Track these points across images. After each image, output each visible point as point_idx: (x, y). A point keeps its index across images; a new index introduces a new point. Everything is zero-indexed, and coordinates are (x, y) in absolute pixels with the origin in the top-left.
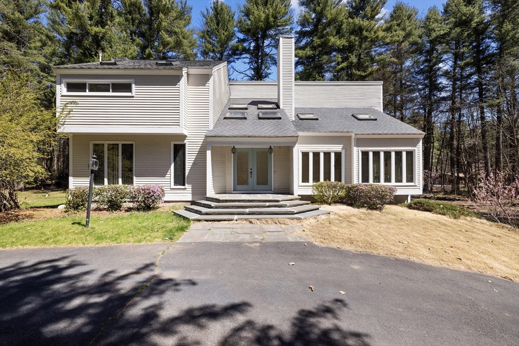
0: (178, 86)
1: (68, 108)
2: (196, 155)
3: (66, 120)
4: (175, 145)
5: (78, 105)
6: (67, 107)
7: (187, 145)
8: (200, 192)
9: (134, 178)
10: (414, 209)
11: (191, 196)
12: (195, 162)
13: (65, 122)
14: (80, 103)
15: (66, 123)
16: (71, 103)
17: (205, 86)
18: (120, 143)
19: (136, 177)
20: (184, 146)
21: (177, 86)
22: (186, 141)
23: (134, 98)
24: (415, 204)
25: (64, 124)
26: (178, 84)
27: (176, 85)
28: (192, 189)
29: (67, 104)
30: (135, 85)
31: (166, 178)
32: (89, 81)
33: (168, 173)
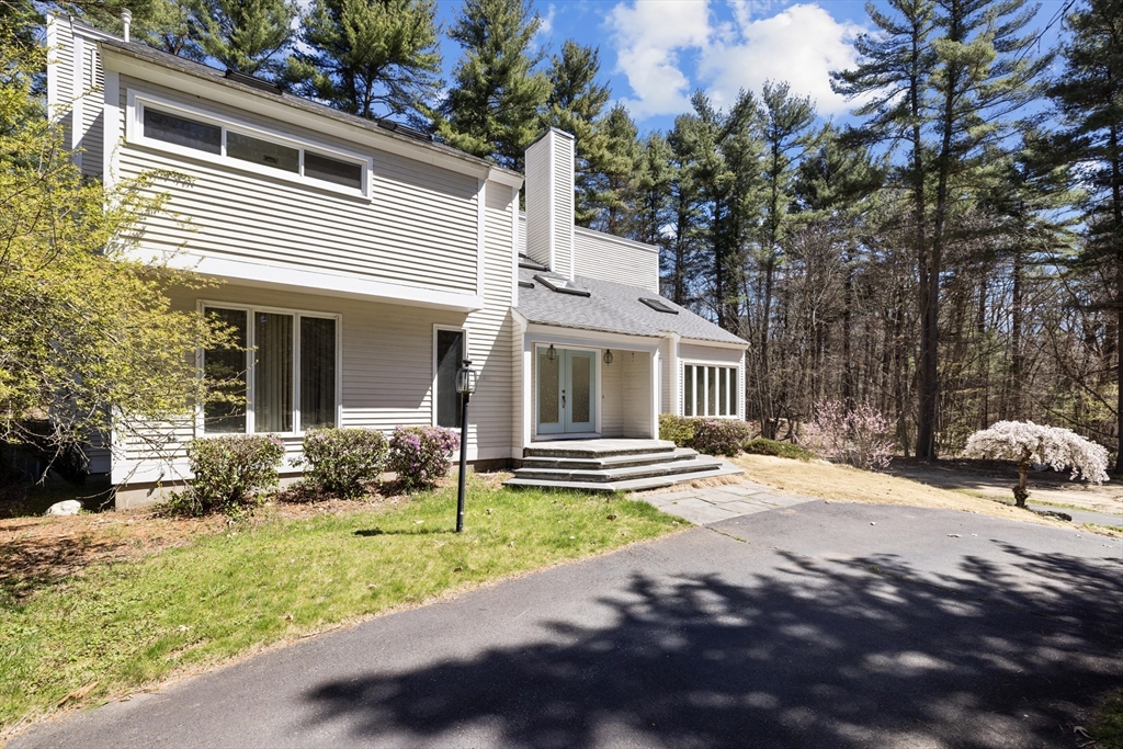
0: (475, 202)
1: (153, 188)
2: (486, 358)
3: (148, 228)
4: (441, 333)
5: (190, 188)
6: (150, 184)
7: (468, 336)
8: (496, 440)
9: (340, 407)
10: (754, 452)
11: (476, 451)
12: (486, 374)
13: (143, 231)
14: (197, 182)
15: (146, 236)
16: (167, 175)
17: (504, 210)
18: (297, 315)
19: (344, 407)
20: (460, 335)
21: (472, 201)
22: (465, 325)
23: (370, 207)
24: (755, 446)
25: (137, 239)
26: (475, 197)
27: (470, 199)
28: (477, 433)
29: (151, 176)
30: (375, 173)
31: (420, 409)
32: (229, 125)
33: (426, 398)
